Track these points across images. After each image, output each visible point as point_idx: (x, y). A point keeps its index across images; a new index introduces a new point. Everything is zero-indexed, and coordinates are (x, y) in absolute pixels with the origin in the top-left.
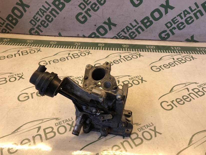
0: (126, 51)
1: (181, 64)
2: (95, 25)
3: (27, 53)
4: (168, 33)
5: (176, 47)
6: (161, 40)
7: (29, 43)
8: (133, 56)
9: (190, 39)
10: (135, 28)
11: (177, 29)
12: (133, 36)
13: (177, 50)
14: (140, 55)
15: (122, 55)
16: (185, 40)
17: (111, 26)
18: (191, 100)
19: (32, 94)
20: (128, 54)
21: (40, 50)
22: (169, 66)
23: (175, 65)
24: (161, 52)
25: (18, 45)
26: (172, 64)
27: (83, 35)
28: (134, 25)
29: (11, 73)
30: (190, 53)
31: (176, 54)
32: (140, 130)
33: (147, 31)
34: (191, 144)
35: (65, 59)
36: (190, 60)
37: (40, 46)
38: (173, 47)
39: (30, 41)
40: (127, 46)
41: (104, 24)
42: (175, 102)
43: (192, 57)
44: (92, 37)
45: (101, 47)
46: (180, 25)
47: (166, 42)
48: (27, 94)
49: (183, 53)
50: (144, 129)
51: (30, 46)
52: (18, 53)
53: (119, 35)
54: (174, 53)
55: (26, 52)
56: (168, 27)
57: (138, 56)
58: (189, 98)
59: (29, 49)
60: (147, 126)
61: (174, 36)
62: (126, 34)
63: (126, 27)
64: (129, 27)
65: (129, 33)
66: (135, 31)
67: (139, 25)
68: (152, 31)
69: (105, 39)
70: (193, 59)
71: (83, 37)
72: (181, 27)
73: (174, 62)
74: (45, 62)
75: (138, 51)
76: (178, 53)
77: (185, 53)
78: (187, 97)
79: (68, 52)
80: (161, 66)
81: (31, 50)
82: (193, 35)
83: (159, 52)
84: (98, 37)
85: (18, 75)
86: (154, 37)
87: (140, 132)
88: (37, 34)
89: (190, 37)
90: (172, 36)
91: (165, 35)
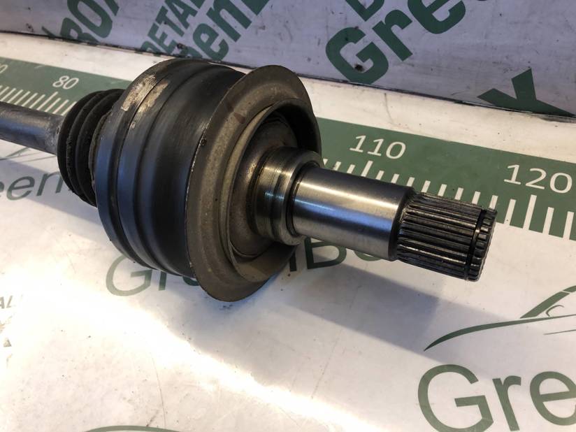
4: (372, 43)
5: (389, 136)
6: (345, 78)
9: (511, 93)
10: (206, 8)
11: (416, 26)
12: (215, 48)
16: (480, 97)
27: (44, 29)
33: (264, 28)
38: (375, 134)
53: (158, 35)
61: (412, 65)
62: (184, 38)
63: (169, 3)
65: (191, 30)
66: (210, 23)
68: (285, 26)
82: (529, 72)
86: (309, 60)
89: (511, 83)
90: (399, 64)
91: (358, 55)
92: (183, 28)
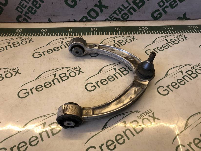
0: (120, 35)
1: (174, 45)
2: (86, 8)
3: (18, 45)
4: (161, 12)
5: (169, 26)
6: (153, 19)
7: (18, 33)
8: (127, 40)
9: (182, 17)
10: (127, 9)
11: (170, 8)
12: (126, 17)
13: (169, 30)
14: (134, 38)
15: (116, 40)
16: (177, 18)
17: (103, 8)
18: (185, 83)
19: (31, 90)
20: (121, 38)
21: (32, 40)
22: (163, 48)
23: (168, 47)
24: (154, 33)
25: (7, 36)
26: (165, 46)
27: (74, 20)
28: (126, 6)
29: (6, 69)
30: (183, 33)
31: (169, 34)
32: (139, 117)
33: (139, 12)
34: (187, 127)
35: (58, 48)
36: (183, 40)
37: (31, 36)
38: (166, 26)
39: (19, 31)
40: (120, 29)
41: (95, 7)
42: (170, 87)
43: (185, 37)
44: (83, 21)
45: (94, 32)
46: (172, 4)
47: (158, 21)
48: (26, 90)
49: (176, 33)
50: (144, 116)
51: (21, 36)
52: (9, 45)
53: (111, 17)
54: (167, 33)
55: (17, 43)
56: (161, 6)
57: (132, 40)
58: (184, 81)
59: (20, 39)
60: (146, 113)
61: (167, 15)
62: (118, 16)
63: (118, 9)
64: (121, 9)
65: (121, 14)
67: (131, 6)
68: (144, 11)
69: (97, 22)
70: (186, 39)
71: (74, 22)
72: (174, 6)
73: (168, 44)
74: (38, 54)
75: (131, 34)
76: (171, 34)
77: (177, 33)
78: (181, 80)
79: (61, 41)
80: (155, 49)
81: (22, 41)
82: (185, 13)
83: (152, 33)
84: (90, 21)
85: (14, 70)
86: (147, 17)
87: (140, 119)
88: (25, 21)
89: (182, 15)
90: (164, 15)
91: (157, 15)
92: (119, 14)
